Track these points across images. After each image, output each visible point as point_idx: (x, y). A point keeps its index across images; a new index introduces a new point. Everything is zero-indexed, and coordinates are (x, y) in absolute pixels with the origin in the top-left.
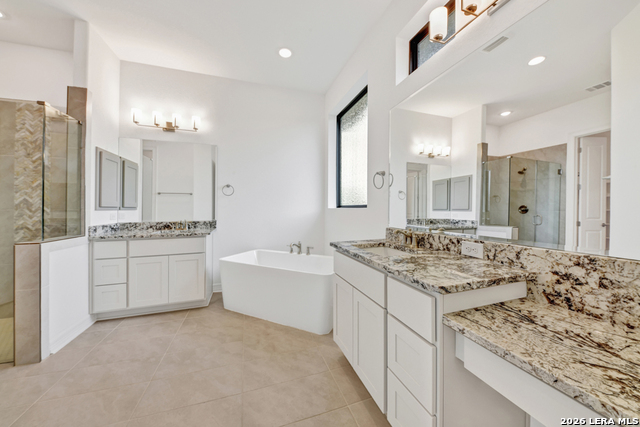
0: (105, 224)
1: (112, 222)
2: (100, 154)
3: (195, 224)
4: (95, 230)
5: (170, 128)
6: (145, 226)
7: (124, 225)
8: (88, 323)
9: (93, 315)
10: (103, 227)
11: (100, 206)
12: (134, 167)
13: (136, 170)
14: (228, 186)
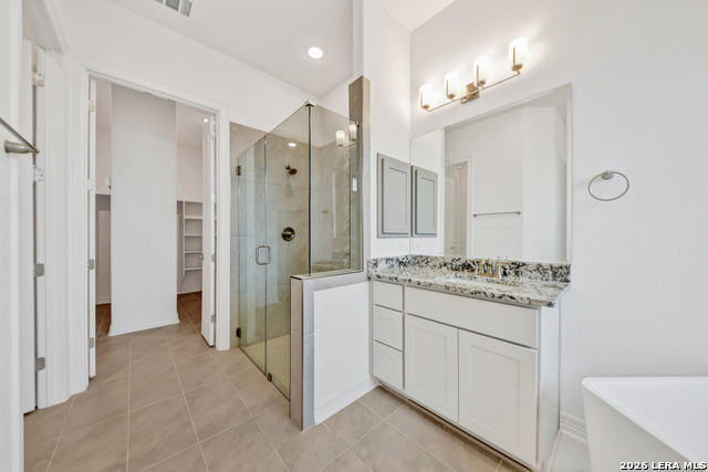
0: (390, 256)
1: (401, 254)
2: (382, 161)
3: (517, 267)
4: (376, 265)
5: (473, 94)
6: (438, 263)
7: (415, 258)
8: (369, 387)
9: (374, 378)
10: (387, 260)
11: (382, 233)
12: (432, 178)
13: (434, 182)
14: (606, 176)
